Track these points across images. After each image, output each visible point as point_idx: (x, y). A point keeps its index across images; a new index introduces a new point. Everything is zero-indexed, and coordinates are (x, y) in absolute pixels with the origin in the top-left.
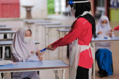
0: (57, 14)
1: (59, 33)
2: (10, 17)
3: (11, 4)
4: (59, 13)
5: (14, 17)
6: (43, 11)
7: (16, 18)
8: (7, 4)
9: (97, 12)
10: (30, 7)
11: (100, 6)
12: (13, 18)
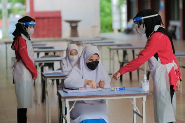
0: (116, 32)
1: (110, 51)
2: (48, 36)
3: (48, 18)
4: (119, 31)
5: (54, 36)
6: (94, 27)
7: (57, 38)
8: (43, 18)
9: (170, 28)
10: (76, 22)
11: (174, 20)
12: (51, 39)
